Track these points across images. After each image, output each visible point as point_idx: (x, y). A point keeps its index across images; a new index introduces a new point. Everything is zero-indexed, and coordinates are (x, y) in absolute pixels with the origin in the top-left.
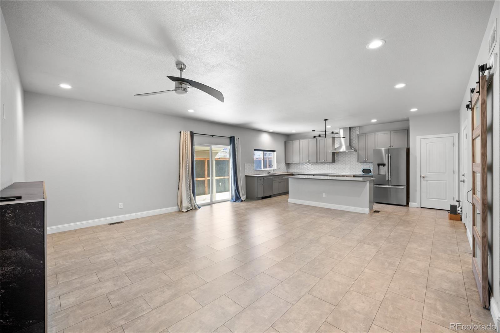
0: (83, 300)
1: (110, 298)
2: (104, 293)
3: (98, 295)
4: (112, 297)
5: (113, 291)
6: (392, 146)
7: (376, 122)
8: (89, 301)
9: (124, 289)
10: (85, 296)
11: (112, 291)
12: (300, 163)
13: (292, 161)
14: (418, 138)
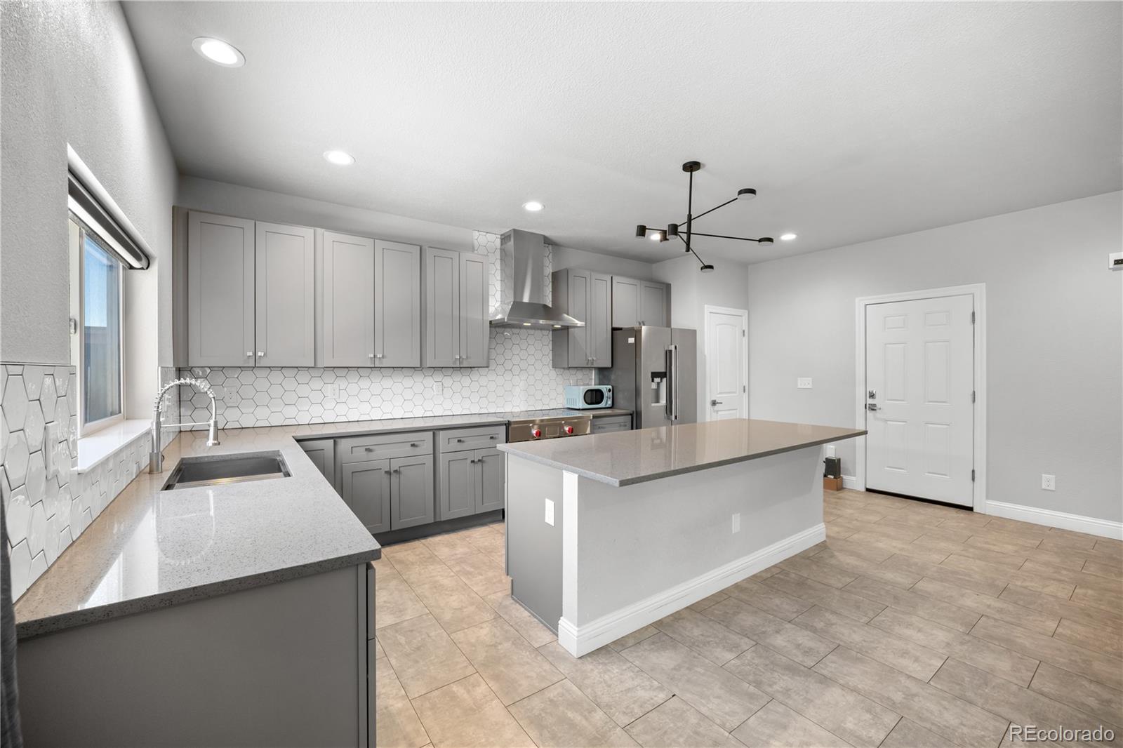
6: (644, 324)
12: (313, 366)
13: (251, 354)
14: (708, 308)
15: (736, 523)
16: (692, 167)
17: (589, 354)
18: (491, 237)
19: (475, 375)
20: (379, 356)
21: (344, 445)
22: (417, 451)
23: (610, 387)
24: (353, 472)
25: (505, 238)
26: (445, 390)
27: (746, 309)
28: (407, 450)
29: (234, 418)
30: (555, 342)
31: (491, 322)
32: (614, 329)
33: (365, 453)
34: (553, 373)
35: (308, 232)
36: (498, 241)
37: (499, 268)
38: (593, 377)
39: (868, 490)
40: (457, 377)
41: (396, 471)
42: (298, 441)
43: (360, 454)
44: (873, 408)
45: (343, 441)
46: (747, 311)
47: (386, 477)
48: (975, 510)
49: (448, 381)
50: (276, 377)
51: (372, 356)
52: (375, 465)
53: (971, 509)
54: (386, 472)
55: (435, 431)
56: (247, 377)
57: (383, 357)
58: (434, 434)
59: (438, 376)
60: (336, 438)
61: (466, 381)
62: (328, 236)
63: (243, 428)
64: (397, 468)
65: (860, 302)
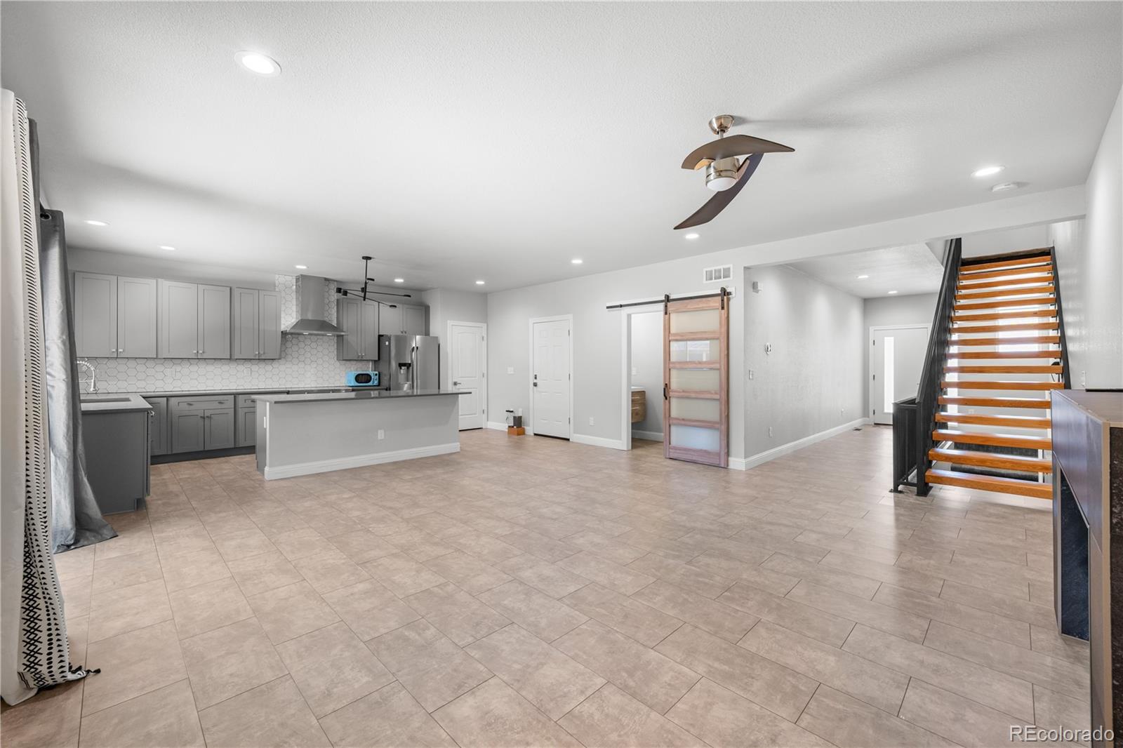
0: (975, 668)
1: (921, 634)
2: (924, 648)
3: (940, 655)
4: (917, 633)
5: (906, 639)
6: (406, 332)
7: (402, 283)
8: (965, 658)
9: (884, 628)
10: (966, 674)
11: (906, 641)
12: (155, 357)
13: (114, 350)
14: (450, 323)
15: (381, 434)
16: (367, 258)
17: (359, 351)
18: (289, 278)
19: (275, 364)
20: (201, 352)
21: (173, 400)
22: (223, 406)
23: (377, 372)
24: (179, 416)
25: (297, 280)
26: (253, 373)
27: (485, 323)
28: (216, 405)
29: (102, 386)
30: (338, 343)
31: (282, 332)
32: (380, 336)
33: (187, 406)
34: (337, 363)
35: (152, 282)
36: (295, 280)
37: (295, 297)
38: (371, 366)
39: (535, 434)
40: (262, 365)
41: (207, 417)
42: (144, 398)
43: (184, 407)
44: (535, 385)
45: (173, 399)
46: (486, 325)
47: (202, 420)
48: (571, 440)
49: (255, 368)
50: (132, 363)
51: (195, 352)
52: (195, 413)
53: (568, 440)
54: (201, 417)
55: (236, 395)
56: (112, 364)
57: (203, 352)
58: (235, 397)
59: (248, 365)
60: (168, 397)
61: (269, 367)
62: (165, 284)
63: (109, 393)
64: (209, 415)
65: (531, 321)
